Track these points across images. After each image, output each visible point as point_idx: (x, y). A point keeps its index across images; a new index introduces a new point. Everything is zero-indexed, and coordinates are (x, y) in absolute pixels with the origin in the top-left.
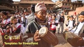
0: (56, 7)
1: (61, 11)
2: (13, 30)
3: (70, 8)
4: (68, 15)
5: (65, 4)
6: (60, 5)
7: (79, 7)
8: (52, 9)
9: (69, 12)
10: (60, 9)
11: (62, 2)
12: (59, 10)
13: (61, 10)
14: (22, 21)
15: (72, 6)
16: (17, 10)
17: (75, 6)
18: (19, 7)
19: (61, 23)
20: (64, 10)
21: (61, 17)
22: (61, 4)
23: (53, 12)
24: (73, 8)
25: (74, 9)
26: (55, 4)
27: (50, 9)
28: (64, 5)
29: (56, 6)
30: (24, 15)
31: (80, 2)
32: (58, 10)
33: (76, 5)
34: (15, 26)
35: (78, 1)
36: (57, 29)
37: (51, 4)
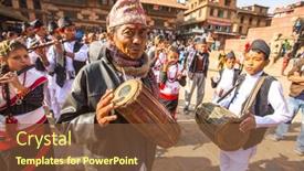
0: (186, 19)
1: (201, 34)
2: (12, 96)
3: (231, 27)
4: (223, 49)
5: (216, 12)
6: (200, 15)
7: (258, 26)
8: (171, 25)
9: (227, 41)
10: (200, 28)
11: (206, 3)
12: (196, 30)
13: (202, 31)
14: (48, 64)
15: (239, 21)
16: (32, 15)
17: (246, 22)
18: (43, 6)
19: (198, 75)
20: (212, 31)
21: (196, 57)
22: (204, 10)
23: (174, 37)
24: (240, 28)
25: (241, 33)
26: (184, 10)
27: (166, 24)
28: (211, 14)
29: (186, 15)
30: (60, 38)
31: (263, 11)
32: (194, 30)
33: (251, 20)
34: (20, 78)
35: (256, 6)
36: (182, 97)
37: (167, 8)
